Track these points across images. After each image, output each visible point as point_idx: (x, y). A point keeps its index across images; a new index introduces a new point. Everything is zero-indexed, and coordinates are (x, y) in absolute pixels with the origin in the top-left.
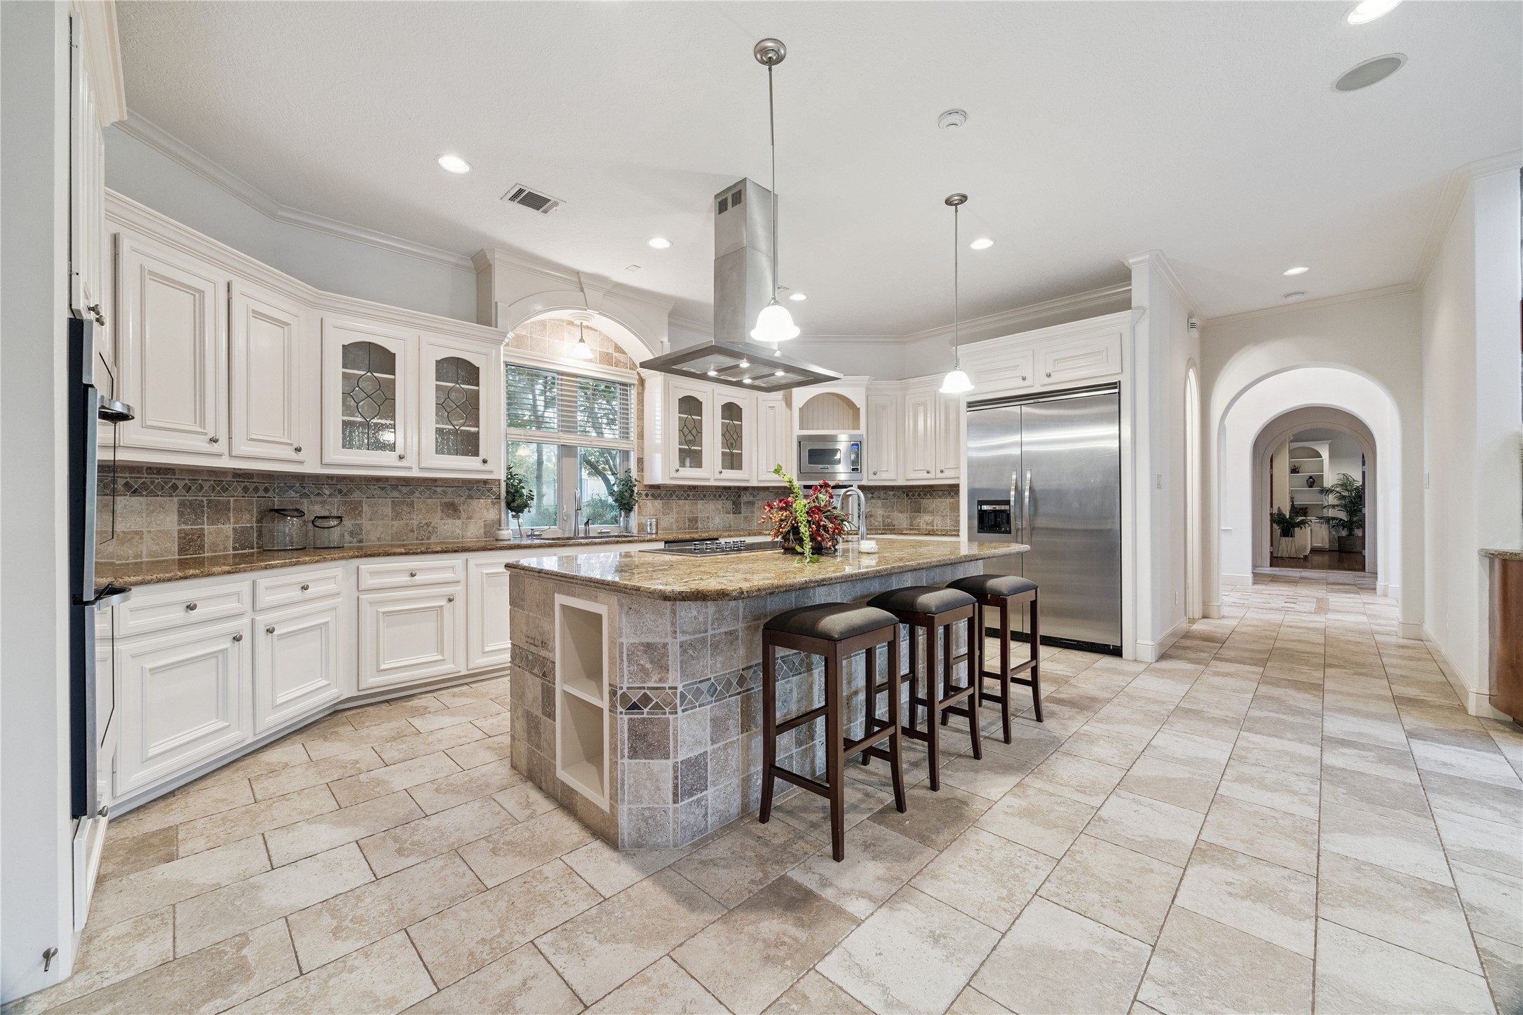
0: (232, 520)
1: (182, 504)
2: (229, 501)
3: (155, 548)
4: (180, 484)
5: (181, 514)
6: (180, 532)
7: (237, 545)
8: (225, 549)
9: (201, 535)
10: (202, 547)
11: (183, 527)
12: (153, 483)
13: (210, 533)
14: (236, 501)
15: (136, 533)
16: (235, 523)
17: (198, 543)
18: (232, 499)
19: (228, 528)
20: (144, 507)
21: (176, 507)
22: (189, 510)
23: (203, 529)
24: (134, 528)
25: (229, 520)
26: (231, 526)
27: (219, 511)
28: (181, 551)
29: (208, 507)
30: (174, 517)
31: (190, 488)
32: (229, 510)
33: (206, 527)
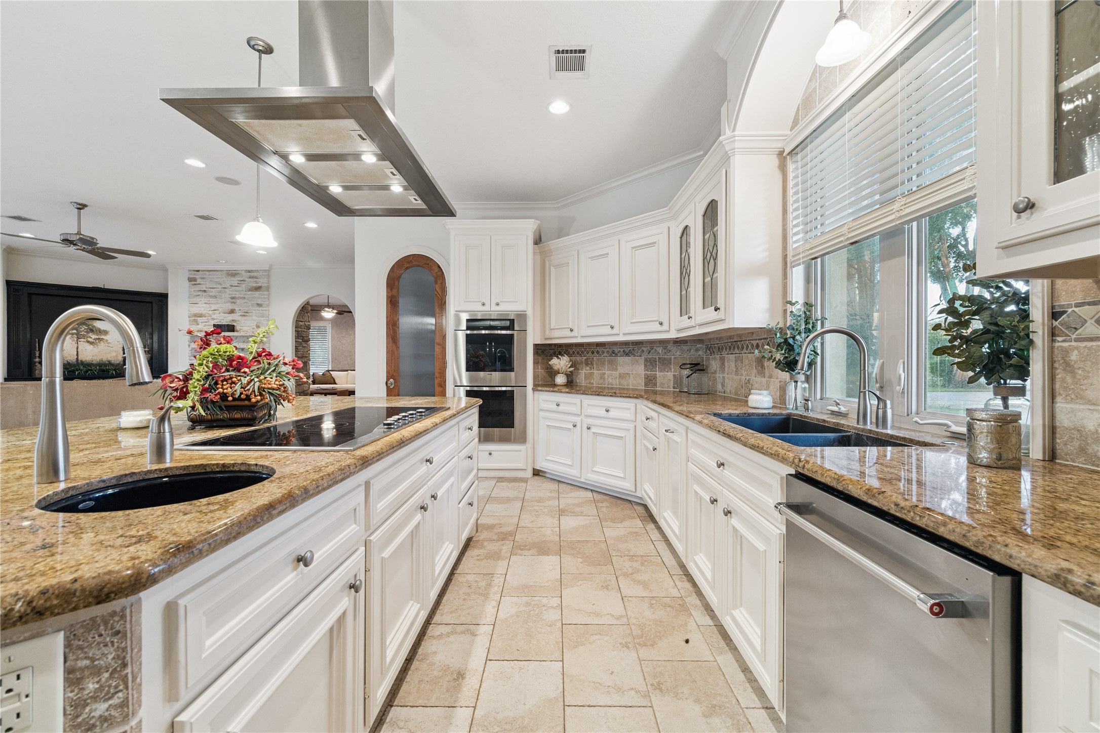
0: (673, 370)
1: (646, 360)
2: (671, 358)
3: (635, 382)
4: (645, 349)
5: (646, 366)
6: (645, 375)
7: (676, 385)
8: (669, 387)
9: (655, 378)
10: (655, 384)
11: (647, 372)
12: (633, 350)
13: (660, 377)
14: (675, 358)
15: (627, 374)
16: (674, 372)
17: (654, 381)
18: (672, 357)
19: (670, 375)
20: (630, 362)
21: (643, 361)
22: (650, 363)
23: (656, 374)
24: (627, 372)
25: (671, 369)
26: (672, 373)
27: (665, 363)
28: (646, 385)
29: (659, 362)
30: (642, 367)
31: (650, 352)
32: (671, 364)
33: (658, 373)
